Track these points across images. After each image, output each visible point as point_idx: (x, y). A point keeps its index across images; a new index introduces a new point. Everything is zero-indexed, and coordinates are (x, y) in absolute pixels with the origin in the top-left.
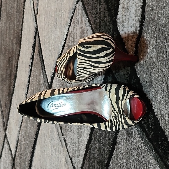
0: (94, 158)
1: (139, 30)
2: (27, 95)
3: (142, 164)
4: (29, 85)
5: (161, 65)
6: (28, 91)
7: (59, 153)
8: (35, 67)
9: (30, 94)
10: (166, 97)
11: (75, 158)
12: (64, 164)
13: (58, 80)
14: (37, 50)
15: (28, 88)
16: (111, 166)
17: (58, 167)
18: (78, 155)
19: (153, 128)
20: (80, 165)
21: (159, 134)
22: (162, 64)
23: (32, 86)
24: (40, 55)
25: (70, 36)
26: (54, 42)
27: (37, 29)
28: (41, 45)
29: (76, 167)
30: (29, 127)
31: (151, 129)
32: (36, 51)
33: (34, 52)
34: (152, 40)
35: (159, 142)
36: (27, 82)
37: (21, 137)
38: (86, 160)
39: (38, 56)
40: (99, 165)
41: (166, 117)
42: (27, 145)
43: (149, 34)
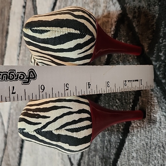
2: (19, 56)
4: (21, 43)
15: (20, 47)
40: (102, 163)
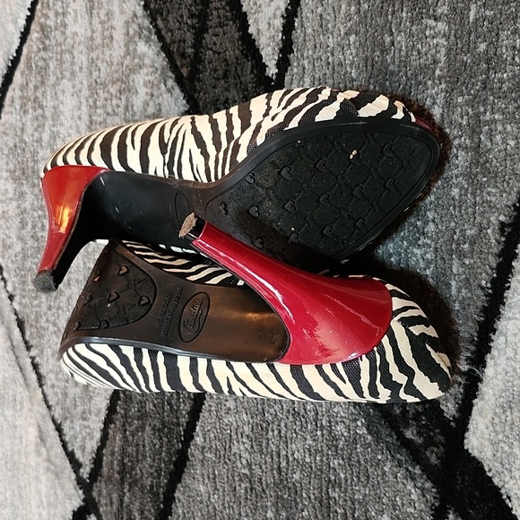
0: (143, 416)
3: (307, 422)
7: (16, 411)
11: (72, 422)
12: (32, 448)
16: (197, 439)
17: (12, 456)
18: (84, 413)
20: (93, 444)
29: (76, 451)
38: (112, 426)
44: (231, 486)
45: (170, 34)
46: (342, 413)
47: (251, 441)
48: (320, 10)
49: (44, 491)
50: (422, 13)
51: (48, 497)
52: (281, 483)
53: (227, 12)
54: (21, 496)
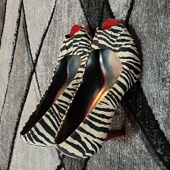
1: (131, 2)
2: (10, 74)
3: (128, 144)
4: (12, 63)
5: (152, 40)
6: (11, 70)
8: (19, 44)
9: (13, 73)
10: (155, 74)
13: (43, 58)
14: (22, 25)
15: (11, 66)
19: (140, 106)
21: (147, 113)
22: (154, 39)
23: (15, 65)
24: (24, 31)
25: (57, 10)
26: (40, 17)
27: (22, 3)
28: (26, 20)
30: (12, 108)
31: (139, 108)
32: (21, 27)
33: (18, 28)
34: (144, 13)
35: (146, 121)
36: (11, 61)
37: (3, 119)
39: (23, 32)
41: (154, 95)
42: (9, 126)
43: (141, 7)
44: (104, 162)
45: (91, 23)
46: (138, 142)
47: (111, 148)
48: (137, 16)
49: (49, 159)
50: (168, 16)
51: (50, 161)
52: (120, 162)
53: (109, 16)
54: (43, 160)
